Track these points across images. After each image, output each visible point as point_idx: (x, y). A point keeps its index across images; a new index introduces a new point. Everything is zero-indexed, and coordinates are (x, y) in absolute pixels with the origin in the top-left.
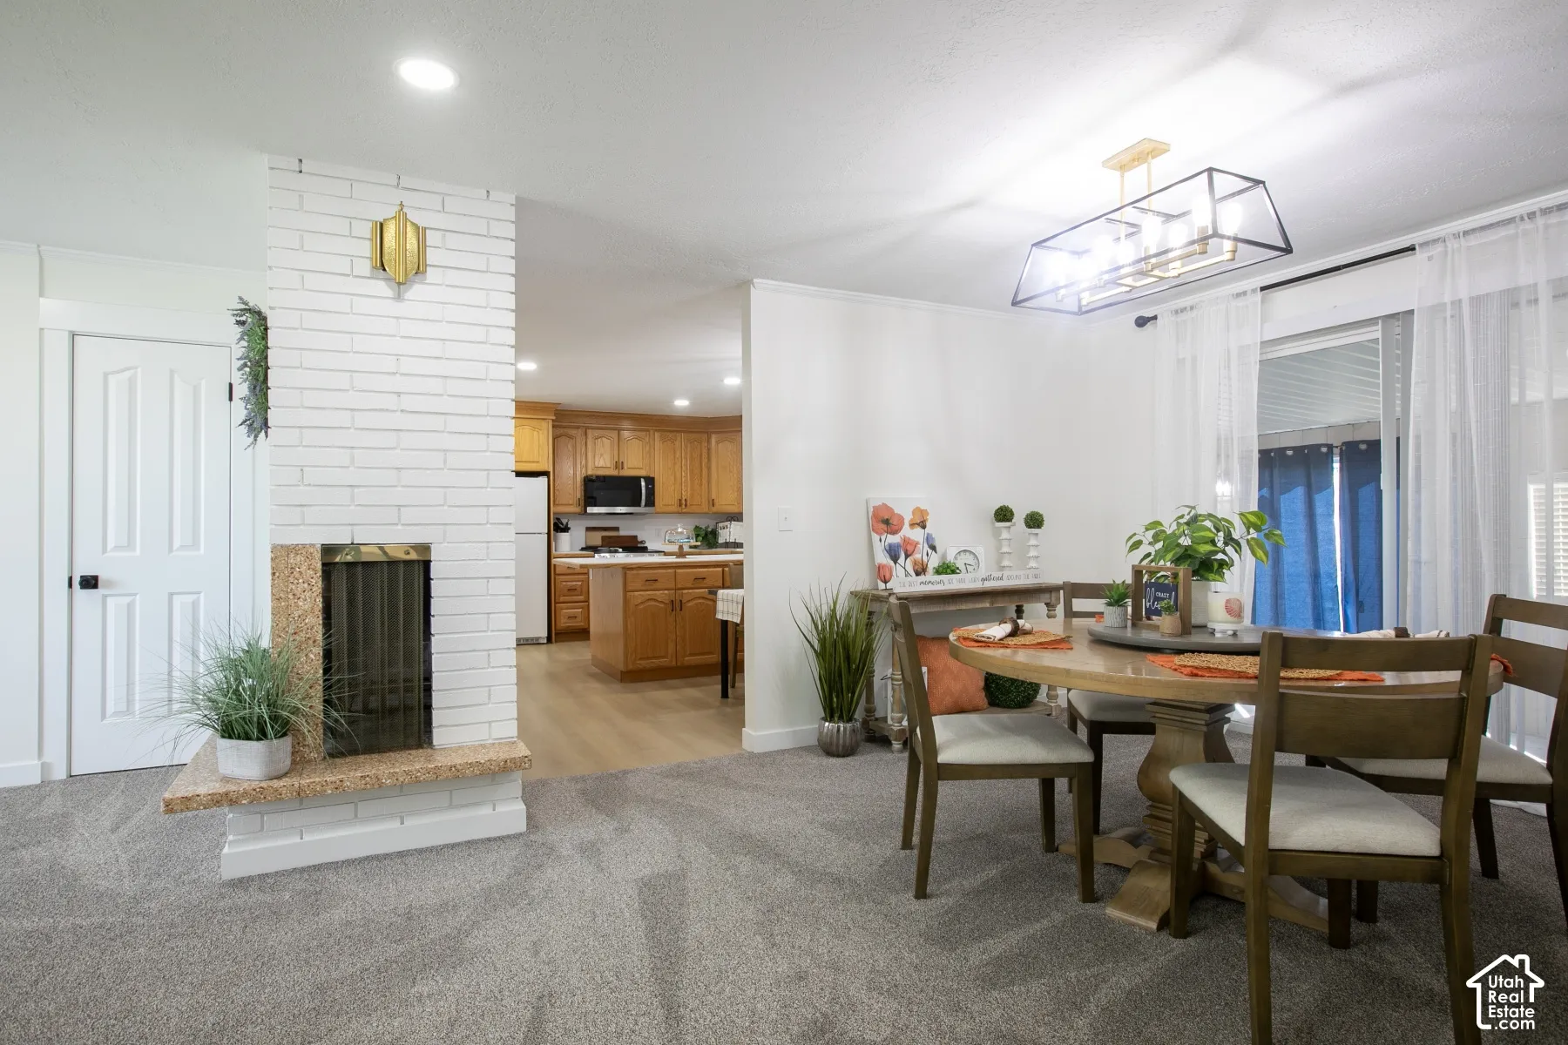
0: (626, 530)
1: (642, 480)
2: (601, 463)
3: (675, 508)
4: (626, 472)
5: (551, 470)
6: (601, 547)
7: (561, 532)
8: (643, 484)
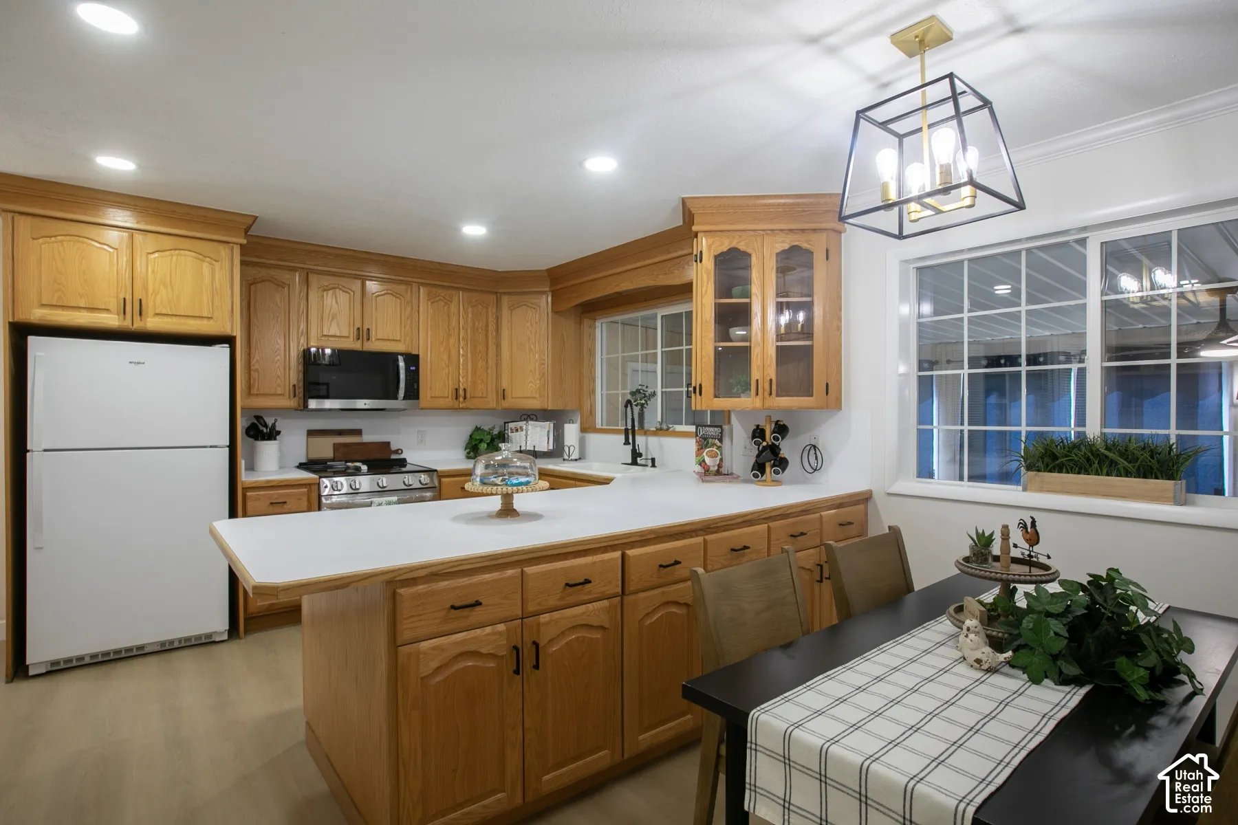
0: (372, 435)
1: (400, 358)
2: (334, 330)
3: (450, 401)
4: (374, 346)
5: (238, 333)
6: (333, 460)
7: (264, 439)
8: (402, 364)
